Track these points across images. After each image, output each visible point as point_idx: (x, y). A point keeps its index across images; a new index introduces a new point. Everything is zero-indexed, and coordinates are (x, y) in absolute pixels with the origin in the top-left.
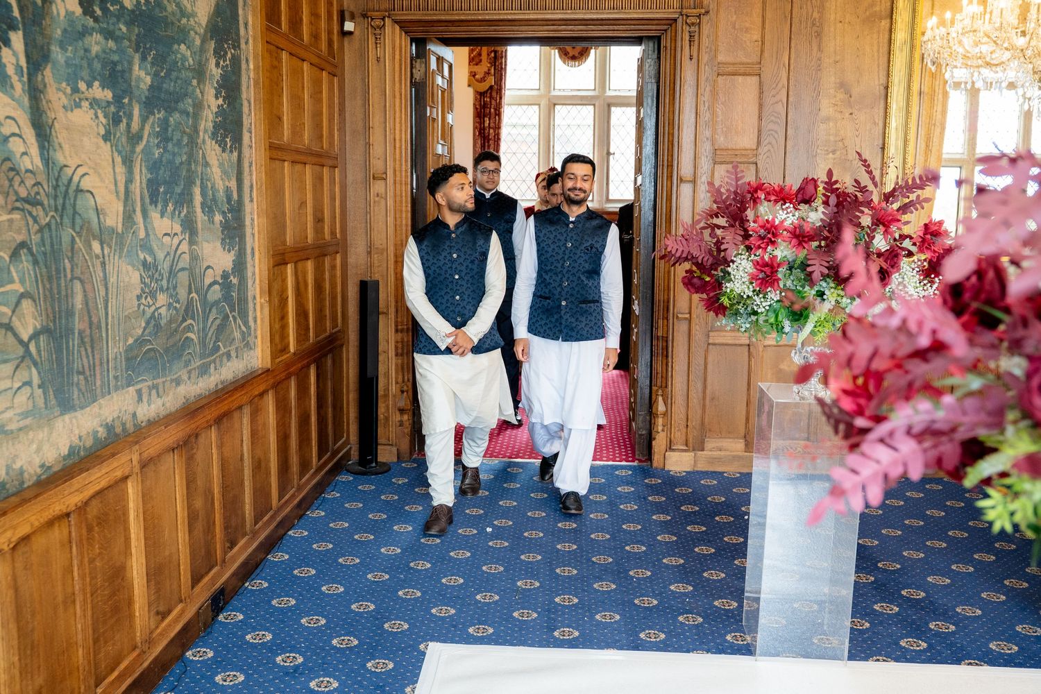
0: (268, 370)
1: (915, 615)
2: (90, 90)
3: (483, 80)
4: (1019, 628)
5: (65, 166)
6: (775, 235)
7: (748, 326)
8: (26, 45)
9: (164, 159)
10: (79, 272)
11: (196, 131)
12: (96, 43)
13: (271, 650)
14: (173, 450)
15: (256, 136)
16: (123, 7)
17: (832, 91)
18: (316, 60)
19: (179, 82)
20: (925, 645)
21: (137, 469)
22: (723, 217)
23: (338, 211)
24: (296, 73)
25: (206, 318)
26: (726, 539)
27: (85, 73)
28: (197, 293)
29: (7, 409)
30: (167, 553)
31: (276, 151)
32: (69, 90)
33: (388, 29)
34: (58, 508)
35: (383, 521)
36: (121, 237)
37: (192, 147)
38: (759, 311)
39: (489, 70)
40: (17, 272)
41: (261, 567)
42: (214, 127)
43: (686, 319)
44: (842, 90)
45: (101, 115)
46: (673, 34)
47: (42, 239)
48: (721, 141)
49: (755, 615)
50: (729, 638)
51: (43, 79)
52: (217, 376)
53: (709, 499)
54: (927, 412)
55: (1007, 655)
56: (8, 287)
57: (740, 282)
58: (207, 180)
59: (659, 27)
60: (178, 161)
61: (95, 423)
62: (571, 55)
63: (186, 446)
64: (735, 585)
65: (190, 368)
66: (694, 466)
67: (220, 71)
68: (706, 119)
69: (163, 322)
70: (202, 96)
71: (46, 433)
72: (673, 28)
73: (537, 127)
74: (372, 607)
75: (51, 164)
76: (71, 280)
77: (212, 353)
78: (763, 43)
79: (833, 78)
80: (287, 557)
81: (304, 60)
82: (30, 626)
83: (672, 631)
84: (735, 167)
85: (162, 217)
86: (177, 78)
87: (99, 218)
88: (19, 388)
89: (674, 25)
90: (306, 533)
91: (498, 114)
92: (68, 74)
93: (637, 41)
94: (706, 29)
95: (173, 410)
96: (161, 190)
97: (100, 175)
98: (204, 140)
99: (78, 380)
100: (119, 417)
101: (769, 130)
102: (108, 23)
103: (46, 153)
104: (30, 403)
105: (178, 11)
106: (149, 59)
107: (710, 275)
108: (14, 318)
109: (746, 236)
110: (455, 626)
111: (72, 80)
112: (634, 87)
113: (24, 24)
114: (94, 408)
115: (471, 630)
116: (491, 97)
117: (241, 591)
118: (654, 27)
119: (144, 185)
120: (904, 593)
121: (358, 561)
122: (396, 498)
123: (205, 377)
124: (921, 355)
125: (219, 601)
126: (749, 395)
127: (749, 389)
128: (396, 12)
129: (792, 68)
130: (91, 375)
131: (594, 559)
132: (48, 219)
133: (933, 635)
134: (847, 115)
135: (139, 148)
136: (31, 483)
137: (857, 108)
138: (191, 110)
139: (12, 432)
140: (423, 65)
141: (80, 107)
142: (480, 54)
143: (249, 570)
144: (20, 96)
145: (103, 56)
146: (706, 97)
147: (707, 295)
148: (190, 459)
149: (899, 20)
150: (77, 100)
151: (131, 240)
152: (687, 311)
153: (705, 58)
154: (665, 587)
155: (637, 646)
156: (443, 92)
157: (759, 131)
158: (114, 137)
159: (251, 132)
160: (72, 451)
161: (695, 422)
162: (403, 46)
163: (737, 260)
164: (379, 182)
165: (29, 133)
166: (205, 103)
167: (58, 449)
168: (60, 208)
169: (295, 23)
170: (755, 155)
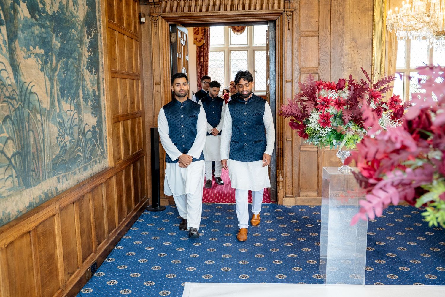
0: (113, 167)
1: (393, 264)
2: (35, 50)
3: (200, 41)
4: (437, 269)
5: (25, 82)
6: (328, 103)
7: (318, 142)
8: (7, 31)
9: (67, 79)
10: (32, 128)
11: (80, 66)
12: (37, 30)
13: (118, 288)
14: (73, 203)
15: (105, 67)
16: (48, 14)
17: (349, 42)
18: (129, 35)
19: (72, 45)
20: (397, 277)
21: (58, 212)
22: (306, 96)
23: (140, 99)
24: (121, 40)
25: (86, 146)
26: (310, 234)
27: (32, 43)
28: (82, 135)
29: (3, 187)
30: (72, 247)
31: (114, 74)
32: (26, 50)
33: (160, 21)
34: (25, 229)
35: (163, 231)
36: (49, 112)
37: (78, 73)
38: (322, 136)
39: (202, 37)
40: (5, 128)
41: (112, 252)
42: (87, 64)
43: (290, 140)
44: (353, 41)
45: (39, 60)
46: (281, 20)
47: (16, 114)
48: (303, 64)
49: (325, 266)
50: (314, 276)
51: (15, 46)
52: (91, 171)
53: (303, 217)
54: (400, 176)
55: (433, 280)
56: (2, 135)
57: (314, 124)
58: (85, 87)
59: (275, 17)
60: (72, 79)
61: (40, 192)
62: (237, 29)
63: (79, 201)
64: (316, 253)
65: (79, 167)
66: (296, 203)
67: (89, 40)
68: (296, 55)
69: (68, 148)
70: (82, 51)
71: (19, 197)
72: (281, 17)
73: (224, 61)
74: (160, 268)
75: (19, 82)
76: (29, 131)
77: (89, 161)
78: (319, 22)
79: (350, 37)
80: (123, 248)
81: (124, 35)
82: (14, 281)
83: (289, 274)
84: (310, 75)
85: (66, 103)
86: (71, 44)
87: (39, 104)
88: (7, 178)
89: (281, 16)
90: (131, 237)
91: (207, 55)
92: (25, 43)
93: (266, 23)
94: (295, 17)
95: (73, 186)
96: (66, 92)
97: (39, 86)
98: (83, 70)
99: (33, 174)
100: (50, 189)
101: (323, 59)
102: (42, 21)
103: (16, 77)
104: (12, 184)
105: (71, 16)
106: (59, 36)
107: (301, 122)
108: (4, 148)
109: (316, 104)
110: (196, 275)
111: (27, 46)
112: (265, 42)
113: (6, 23)
114: (39, 186)
115: (203, 277)
116: (204, 49)
117: (104, 263)
118: (273, 17)
119: (58, 90)
120: (387, 255)
121: (153, 248)
122: (169, 221)
123: (86, 171)
124: (397, 151)
125: (94, 268)
126: (318, 172)
127: (318, 170)
128: (163, 13)
129: (332, 32)
130: (38, 172)
131: (254, 245)
132: (18, 105)
133: (401, 272)
134: (356, 52)
135: (56, 74)
136: (13, 219)
137: (360, 49)
138: (77, 57)
139: (5, 197)
140: (175, 36)
141: (31, 57)
142: (198, 30)
143: (107, 254)
144: (5, 53)
145: (40, 35)
146: (296, 46)
147: (300, 130)
148: (81, 206)
149: (376, 11)
150: (29, 54)
151: (54, 113)
152: (291, 137)
153: (295, 29)
154: (285, 256)
155: (275, 281)
156: (184, 47)
157: (319, 60)
158: (45, 70)
159: (103, 66)
160: (31, 205)
161: (295, 185)
162: (166, 28)
163: (312, 114)
164: (157, 86)
165: (9, 69)
166: (83, 54)
167: (24, 204)
168: (23, 100)
169: (120, 19)
170: (318, 70)
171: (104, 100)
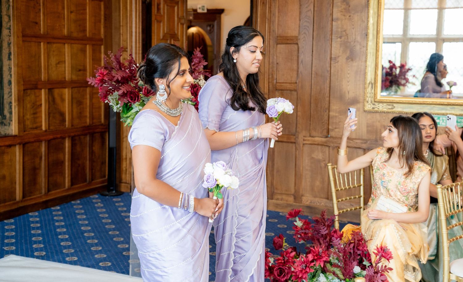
31: (30, 38)
48: (280, 32)
68: (273, 20)
101: (304, 26)
126: (296, 171)
134: (348, 17)
137: (353, 13)
157: (299, 26)
164: (125, 52)
170: (297, 40)
171: (9, 65)
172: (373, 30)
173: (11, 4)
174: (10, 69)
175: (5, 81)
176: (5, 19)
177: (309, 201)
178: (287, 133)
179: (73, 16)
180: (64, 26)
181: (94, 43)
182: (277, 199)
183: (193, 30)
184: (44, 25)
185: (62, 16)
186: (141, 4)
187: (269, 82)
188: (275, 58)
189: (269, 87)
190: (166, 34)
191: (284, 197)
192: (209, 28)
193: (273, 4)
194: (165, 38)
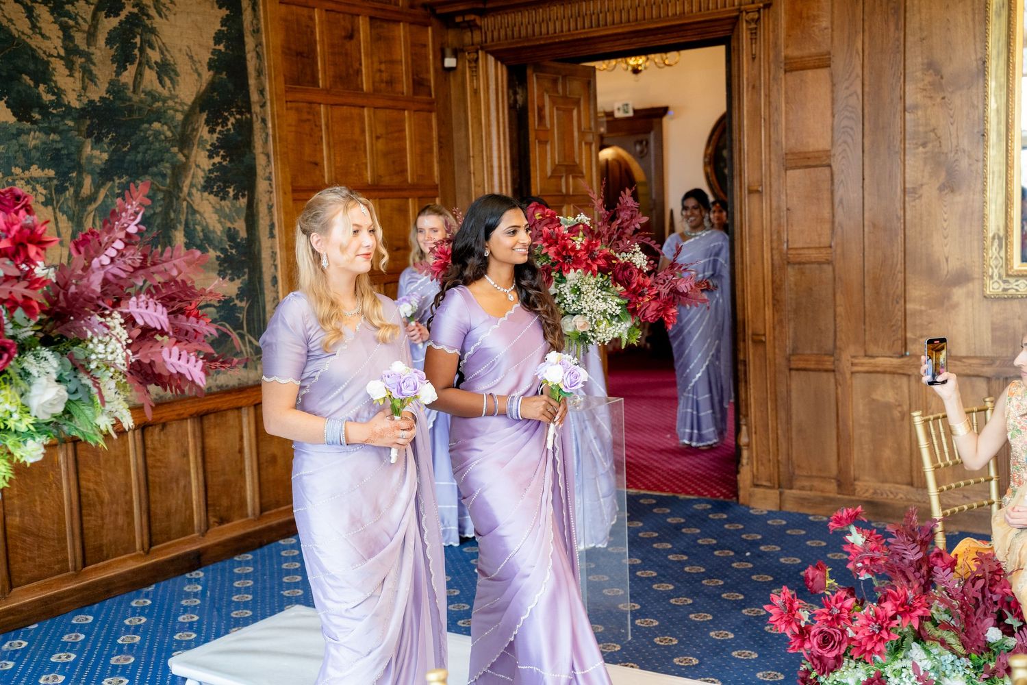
2: (27, 172)
11: (178, 187)
12: (33, 139)
15: (277, 182)
16: (69, 108)
17: (919, 74)
18: (387, 103)
27: (19, 161)
33: (482, 61)
42: (206, 181)
43: (761, 341)
44: (931, 71)
45: (40, 188)
48: (792, 144)
66: (779, 506)
67: (216, 136)
68: (775, 121)
72: (737, 26)
78: (833, 29)
79: (920, 59)
86: (148, 149)
89: (737, 23)
94: (769, 23)
101: (844, 127)
105: (149, 99)
111: (4, 168)
118: (720, 28)
126: (838, 428)
127: (838, 421)
128: (487, 44)
129: (866, 53)
134: (939, 100)
135: (92, 207)
137: (949, 92)
140: (525, 91)
145: (44, 146)
152: (762, 333)
153: (769, 54)
157: (833, 129)
158: (58, 202)
159: (269, 180)
162: (499, 75)
166: (191, 164)
170: (829, 157)
171: (271, 248)
172: (999, 123)
173: (270, 132)
174: (274, 254)
175: (267, 278)
176: (261, 160)
177: (871, 491)
178: (815, 352)
179: (380, 145)
180: (366, 164)
181: (420, 193)
182: (802, 488)
183: (607, 154)
184: (329, 167)
185: (362, 145)
186: (506, 112)
187: (772, 249)
188: (783, 197)
189: (772, 259)
190: (559, 165)
191: (816, 483)
192: (638, 148)
193: (774, 88)
194: (556, 174)
